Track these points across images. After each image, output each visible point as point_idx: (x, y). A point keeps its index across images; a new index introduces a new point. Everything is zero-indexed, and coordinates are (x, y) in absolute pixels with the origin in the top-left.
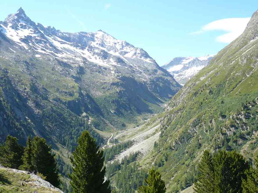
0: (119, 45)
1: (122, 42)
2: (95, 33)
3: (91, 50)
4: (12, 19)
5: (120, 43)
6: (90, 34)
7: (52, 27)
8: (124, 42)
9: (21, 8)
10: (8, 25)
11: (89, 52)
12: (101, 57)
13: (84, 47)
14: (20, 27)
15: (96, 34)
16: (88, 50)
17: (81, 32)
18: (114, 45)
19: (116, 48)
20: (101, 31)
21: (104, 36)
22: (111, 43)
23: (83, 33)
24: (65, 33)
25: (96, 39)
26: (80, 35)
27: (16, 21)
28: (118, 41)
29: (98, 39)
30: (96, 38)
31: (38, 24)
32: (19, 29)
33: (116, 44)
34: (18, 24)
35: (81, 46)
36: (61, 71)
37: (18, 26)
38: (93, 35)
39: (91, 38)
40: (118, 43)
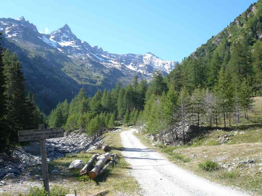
0: (168, 65)
1: (171, 62)
2: (143, 55)
3: (135, 65)
4: (55, 32)
5: (169, 64)
6: (138, 56)
7: (99, 48)
8: (173, 63)
9: (67, 24)
10: (51, 37)
11: (133, 67)
12: (146, 71)
13: (129, 62)
14: (62, 39)
15: (145, 56)
16: (132, 65)
17: (129, 54)
18: (162, 66)
19: (165, 68)
20: (150, 53)
21: (153, 58)
22: (159, 64)
23: (131, 54)
24: (113, 54)
25: (144, 61)
26: (128, 57)
27: (59, 34)
28: (167, 62)
29: (146, 60)
30: (145, 59)
31: (85, 42)
32: (61, 41)
33: (164, 64)
34: (61, 37)
35: (125, 62)
36: (90, 68)
37: (60, 39)
38: (141, 57)
39: (139, 59)
40: (167, 63)
